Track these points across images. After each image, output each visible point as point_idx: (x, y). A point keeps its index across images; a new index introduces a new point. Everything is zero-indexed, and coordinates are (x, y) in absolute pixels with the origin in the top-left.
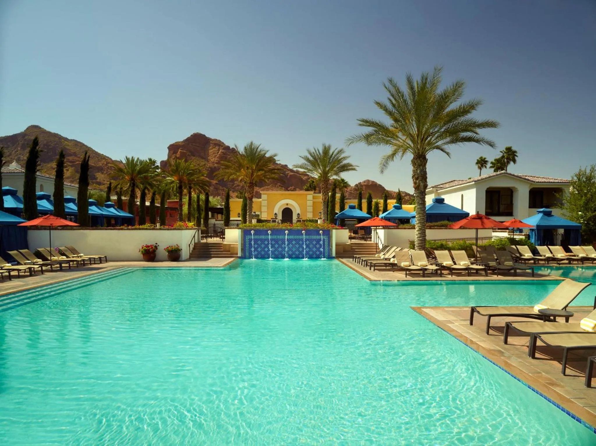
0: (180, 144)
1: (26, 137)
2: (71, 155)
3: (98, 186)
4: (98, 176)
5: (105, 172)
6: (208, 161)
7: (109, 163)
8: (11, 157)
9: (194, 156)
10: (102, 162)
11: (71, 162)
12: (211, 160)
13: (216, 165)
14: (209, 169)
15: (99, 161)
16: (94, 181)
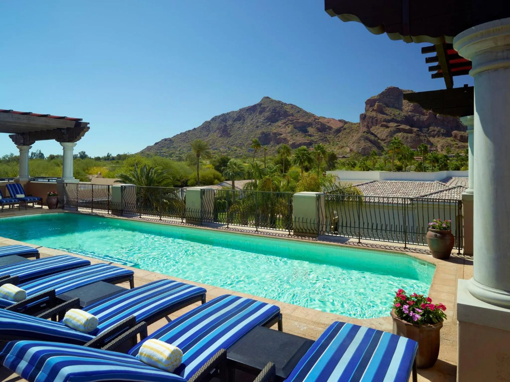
0: (376, 98)
1: (262, 106)
2: (290, 116)
3: (310, 138)
4: (309, 130)
5: (314, 126)
6: (402, 110)
7: (316, 119)
8: (253, 120)
9: (389, 107)
10: (311, 119)
11: (291, 121)
12: (405, 109)
13: (410, 113)
14: (404, 118)
15: (309, 118)
16: (307, 134)
